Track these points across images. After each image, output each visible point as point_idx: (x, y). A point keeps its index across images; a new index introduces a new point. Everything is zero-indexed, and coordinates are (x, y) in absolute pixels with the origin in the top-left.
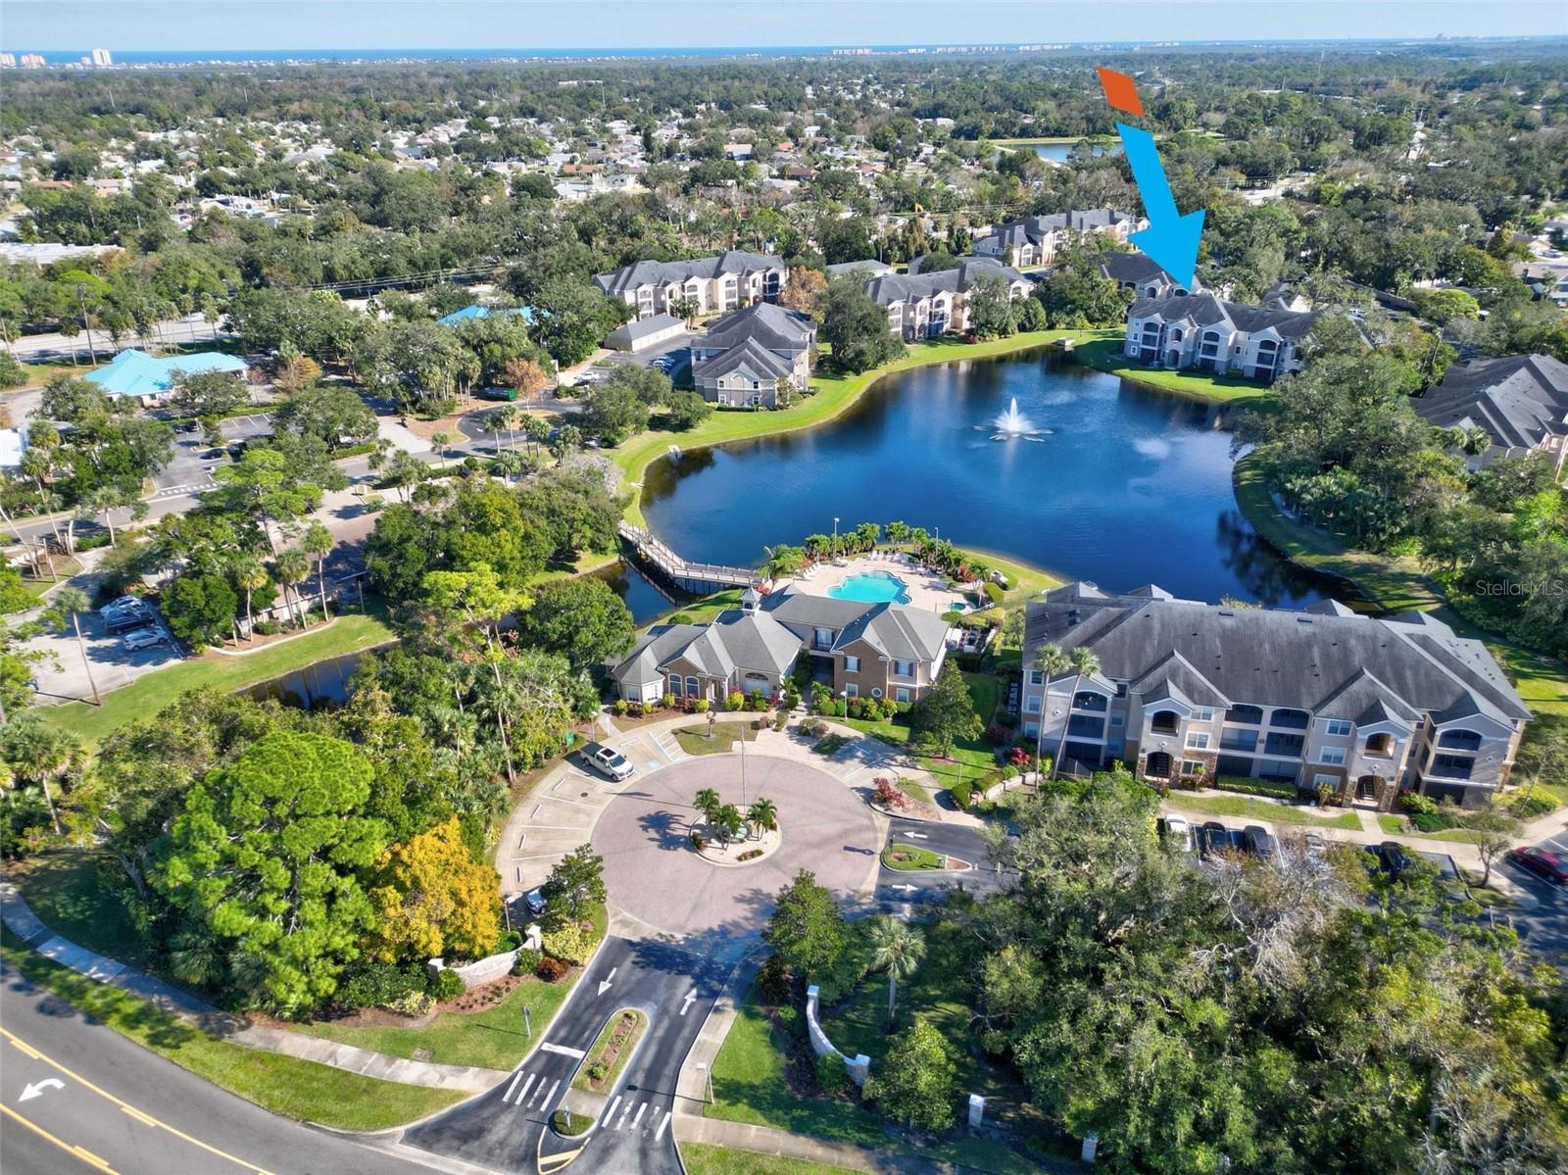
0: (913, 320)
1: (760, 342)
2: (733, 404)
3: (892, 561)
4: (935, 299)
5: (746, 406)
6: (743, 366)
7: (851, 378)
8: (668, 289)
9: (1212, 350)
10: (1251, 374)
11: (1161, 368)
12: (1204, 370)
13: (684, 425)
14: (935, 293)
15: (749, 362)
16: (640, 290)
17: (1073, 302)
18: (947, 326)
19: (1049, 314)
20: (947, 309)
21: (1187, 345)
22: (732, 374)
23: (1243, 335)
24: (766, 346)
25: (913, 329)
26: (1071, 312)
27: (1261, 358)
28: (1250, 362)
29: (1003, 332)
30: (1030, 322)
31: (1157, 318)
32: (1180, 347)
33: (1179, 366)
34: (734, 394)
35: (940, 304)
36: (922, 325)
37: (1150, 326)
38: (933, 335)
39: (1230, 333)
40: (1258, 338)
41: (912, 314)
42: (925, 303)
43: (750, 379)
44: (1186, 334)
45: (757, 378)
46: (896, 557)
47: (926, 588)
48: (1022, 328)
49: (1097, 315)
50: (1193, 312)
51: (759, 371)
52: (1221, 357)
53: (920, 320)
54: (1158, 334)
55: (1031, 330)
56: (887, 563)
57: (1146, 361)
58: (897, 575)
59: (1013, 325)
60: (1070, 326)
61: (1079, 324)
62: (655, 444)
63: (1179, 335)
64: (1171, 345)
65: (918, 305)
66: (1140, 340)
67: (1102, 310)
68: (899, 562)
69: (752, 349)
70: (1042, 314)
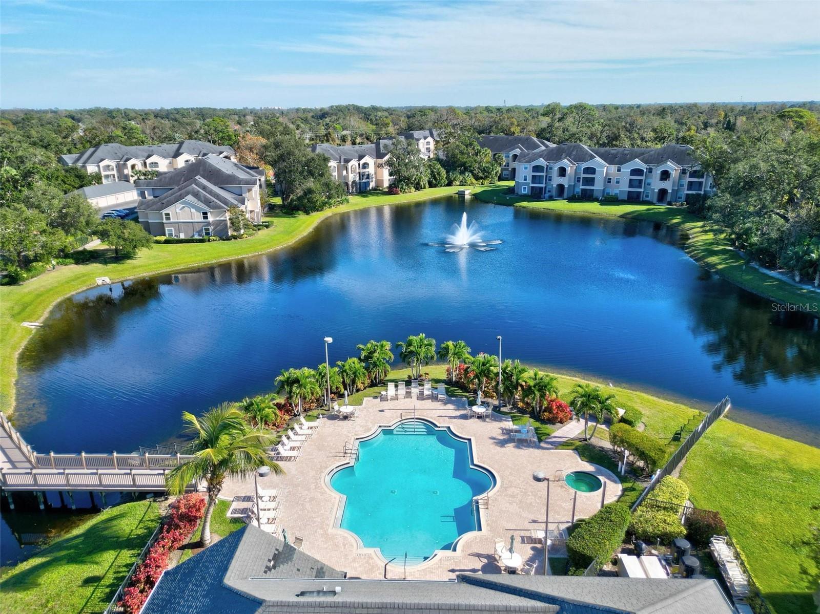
0: (346, 177)
1: (209, 180)
2: (182, 236)
3: (421, 397)
4: (362, 162)
5: (197, 237)
6: (190, 198)
7: (302, 217)
8: (130, 163)
9: (590, 181)
10: (625, 198)
11: (551, 199)
12: (587, 197)
13: (119, 257)
14: (361, 157)
15: (196, 195)
16: (102, 164)
17: (463, 164)
18: (372, 185)
19: (447, 172)
20: (371, 170)
21: (569, 180)
22: (179, 205)
23: (613, 168)
24: (215, 184)
25: (347, 184)
26: (462, 173)
27: (631, 183)
28: (623, 188)
29: (418, 187)
30: (435, 178)
31: (542, 162)
32: (565, 181)
33: (565, 195)
34: (182, 227)
35: (365, 166)
36: (354, 182)
37: (537, 168)
38: (362, 190)
39: (603, 168)
40: (627, 169)
41: (345, 173)
42: (354, 163)
43: (198, 209)
44: (569, 170)
45: (206, 209)
46: (427, 389)
47: (502, 443)
48: (431, 185)
49: (481, 175)
50: (569, 155)
51: (207, 202)
52: (598, 186)
53: (352, 177)
54: (544, 174)
55: (435, 186)
56: (413, 402)
57: (536, 195)
58: (442, 424)
59: (425, 180)
60: (463, 183)
61: (469, 182)
62: (77, 278)
63: (562, 172)
64: (557, 180)
65: (350, 164)
66: (529, 180)
67: (484, 170)
68: (434, 398)
69: (198, 184)
70: (443, 172)
